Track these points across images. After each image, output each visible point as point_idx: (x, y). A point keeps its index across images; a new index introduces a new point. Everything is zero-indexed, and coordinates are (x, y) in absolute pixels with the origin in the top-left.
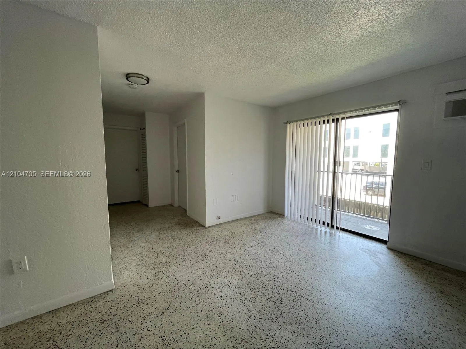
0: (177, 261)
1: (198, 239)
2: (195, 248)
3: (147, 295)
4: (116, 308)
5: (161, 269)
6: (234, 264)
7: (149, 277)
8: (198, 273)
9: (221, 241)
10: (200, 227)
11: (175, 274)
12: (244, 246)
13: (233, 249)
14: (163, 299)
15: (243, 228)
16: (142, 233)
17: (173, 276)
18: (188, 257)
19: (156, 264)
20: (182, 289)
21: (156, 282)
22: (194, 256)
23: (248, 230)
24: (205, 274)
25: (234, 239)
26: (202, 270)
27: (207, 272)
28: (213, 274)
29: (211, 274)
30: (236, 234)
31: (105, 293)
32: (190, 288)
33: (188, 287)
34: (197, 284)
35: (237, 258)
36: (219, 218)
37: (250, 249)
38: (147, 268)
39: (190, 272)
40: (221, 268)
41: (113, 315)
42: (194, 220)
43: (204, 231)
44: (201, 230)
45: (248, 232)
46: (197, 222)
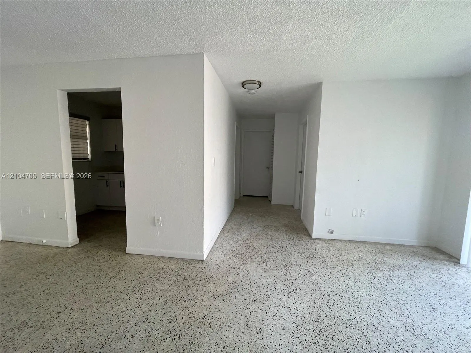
0: (260, 260)
1: (295, 247)
2: (285, 255)
3: (219, 276)
4: (196, 274)
5: (243, 261)
6: (314, 290)
7: (230, 264)
8: (270, 280)
9: (319, 259)
10: (306, 236)
11: (250, 271)
12: (345, 276)
13: (327, 274)
14: (226, 286)
15: (361, 254)
16: (251, 225)
17: (247, 271)
18: (272, 261)
19: (243, 255)
20: (246, 287)
21: (232, 270)
22: (278, 262)
23: (368, 260)
24: (276, 285)
25: (339, 263)
26: (276, 279)
27: (279, 284)
28: (284, 288)
29: (282, 288)
30: (345, 257)
31: (198, 260)
32: (253, 290)
33: (252, 288)
34: (261, 290)
35: (324, 286)
36: (332, 232)
37: (353, 284)
38: (234, 256)
39: (264, 276)
40: (297, 287)
41: (191, 278)
42: (304, 226)
43: (306, 241)
44: (305, 239)
45: (365, 262)
46: (306, 230)
